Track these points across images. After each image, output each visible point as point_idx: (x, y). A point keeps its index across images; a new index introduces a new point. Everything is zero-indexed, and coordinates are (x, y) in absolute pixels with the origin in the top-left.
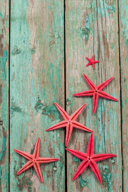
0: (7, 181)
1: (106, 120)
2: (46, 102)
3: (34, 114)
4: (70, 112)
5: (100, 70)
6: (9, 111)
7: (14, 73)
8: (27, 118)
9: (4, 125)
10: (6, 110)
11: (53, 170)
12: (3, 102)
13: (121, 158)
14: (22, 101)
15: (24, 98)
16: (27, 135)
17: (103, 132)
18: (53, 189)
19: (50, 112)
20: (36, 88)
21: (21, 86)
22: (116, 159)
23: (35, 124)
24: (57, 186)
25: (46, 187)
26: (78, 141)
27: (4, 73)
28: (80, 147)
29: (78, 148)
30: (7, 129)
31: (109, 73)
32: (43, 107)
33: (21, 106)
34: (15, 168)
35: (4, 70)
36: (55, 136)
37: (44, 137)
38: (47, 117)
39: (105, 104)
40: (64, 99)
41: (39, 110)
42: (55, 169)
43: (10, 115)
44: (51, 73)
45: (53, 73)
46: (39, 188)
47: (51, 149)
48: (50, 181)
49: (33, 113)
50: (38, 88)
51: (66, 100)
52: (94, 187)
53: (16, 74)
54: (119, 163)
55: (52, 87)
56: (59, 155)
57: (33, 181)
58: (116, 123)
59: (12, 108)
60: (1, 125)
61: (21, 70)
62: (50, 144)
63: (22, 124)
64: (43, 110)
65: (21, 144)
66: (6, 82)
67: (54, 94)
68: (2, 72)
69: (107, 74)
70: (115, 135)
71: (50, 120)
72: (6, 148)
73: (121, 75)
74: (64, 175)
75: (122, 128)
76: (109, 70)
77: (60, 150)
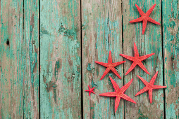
0: (38, 85)
1: (112, 40)
2: (67, 27)
3: (58, 36)
4: (84, 34)
5: (107, 3)
6: (39, 34)
7: (43, 5)
8: (53, 38)
9: (35, 44)
10: (37, 32)
11: (72, 77)
12: (34, 27)
13: (123, 68)
14: (49, 27)
15: (50, 24)
16: (53, 51)
17: (109, 49)
18: (72, 91)
19: (70, 34)
20: (59, 16)
21: (49, 15)
22: (119, 69)
23: (58, 42)
24: (75, 88)
25: (67, 89)
26: (90, 55)
27: (35, 5)
28: (92, 60)
29: (91, 60)
30: (38, 47)
31: (113, 6)
32: (64, 31)
33: (48, 30)
34: (44, 76)
35: (35, 3)
36: (74, 51)
37: (66, 53)
38: (67, 38)
39: (110, 28)
40: (80, 25)
41: (61, 32)
42: (73, 76)
43: (40, 36)
44: (71, 6)
45: (72, 6)
46: (62, 90)
47: (70, 61)
48: (69, 85)
49: (57, 34)
50: (61, 16)
51: (82, 26)
52: (103, 89)
53: (44, 6)
54: (121, 71)
55: (71, 15)
56: (77, 65)
57: (57, 85)
58: (119, 42)
59: (41, 31)
60: (34, 44)
61: (48, 3)
62: (70, 57)
63: (49, 43)
64: (64, 32)
65: (48, 58)
66: (37, 12)
67: (73, 21)
68: (34, 5)
69: (112, 7)
70: (118, 51)
71: (70, 40)
72: (37, 61)
73: (123, 7)
74: (80, 80)
75: (124, 46)
76: (114, 3)
77: (77, 62)
